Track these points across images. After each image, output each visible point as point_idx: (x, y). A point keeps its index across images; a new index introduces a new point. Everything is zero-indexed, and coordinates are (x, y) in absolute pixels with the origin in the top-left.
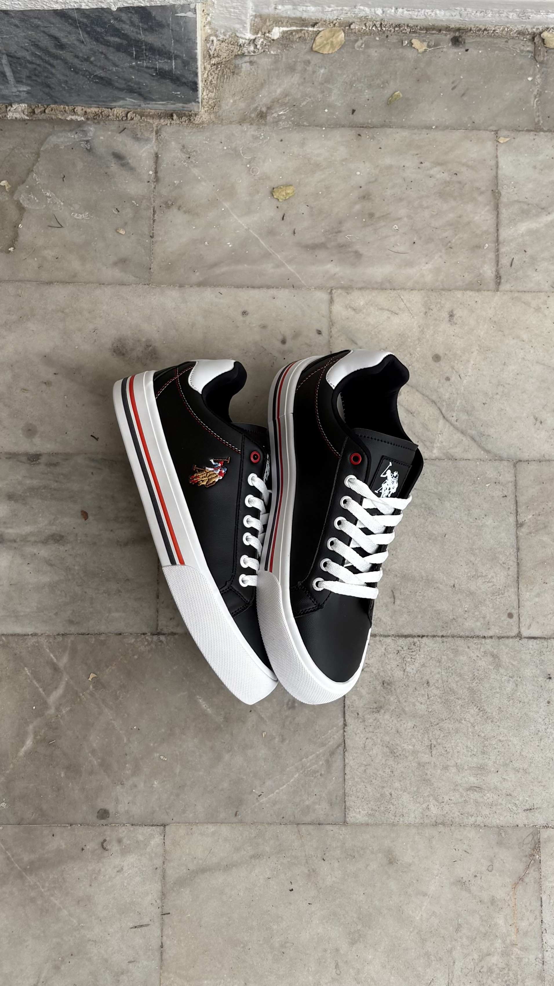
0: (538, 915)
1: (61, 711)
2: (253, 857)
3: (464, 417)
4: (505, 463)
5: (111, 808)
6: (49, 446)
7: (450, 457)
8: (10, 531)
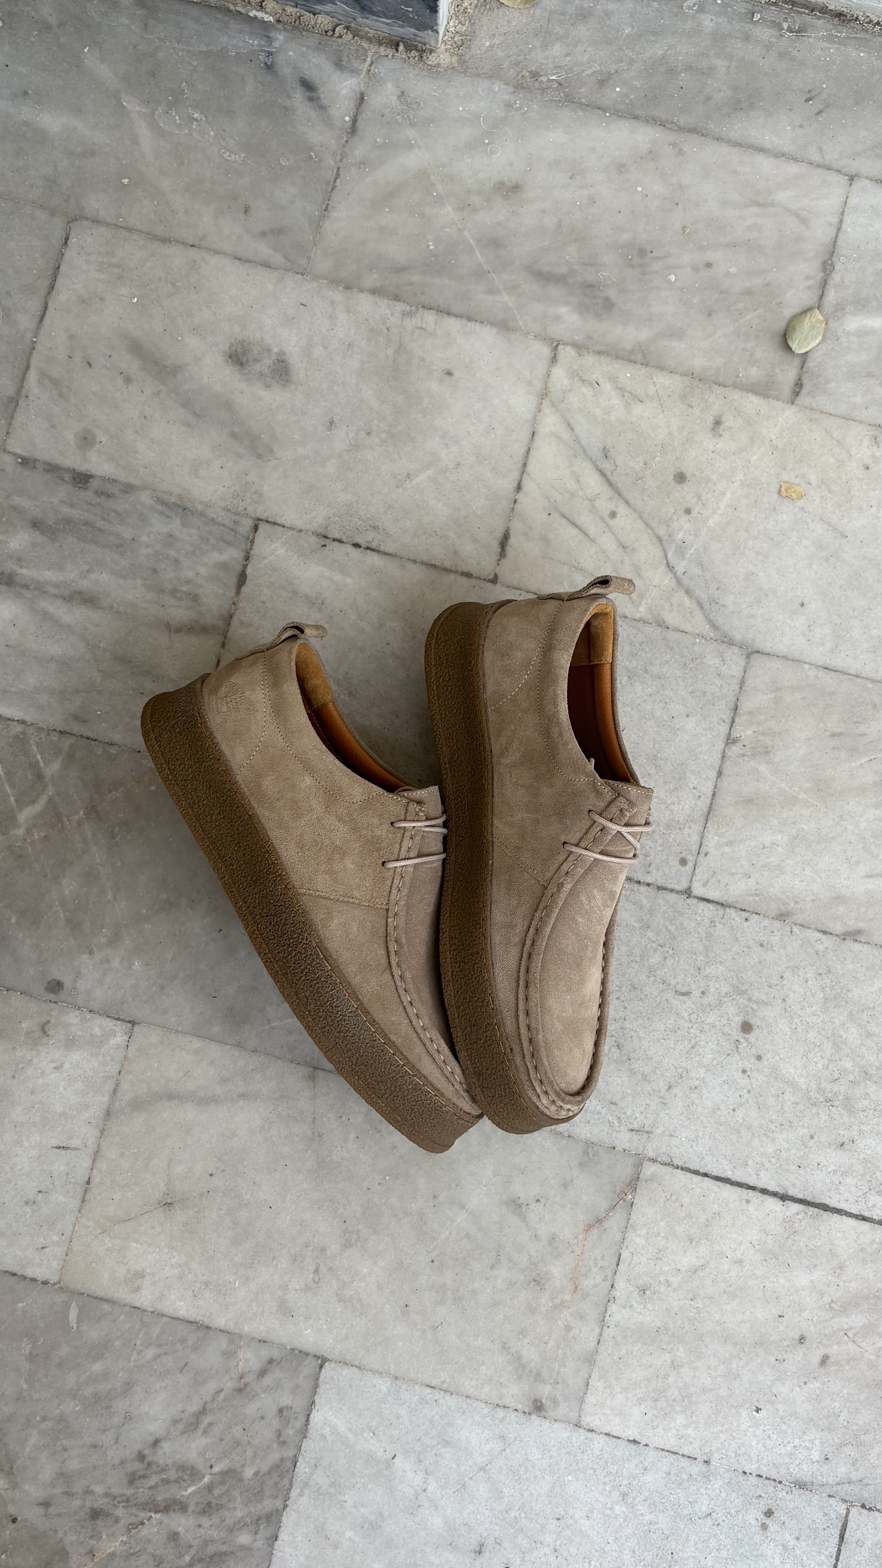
0: (610, 1275)
1: (33, 835)
2: (242, 1096)
3: (695, 570)
4: (736, 650)
5: (67, 982)
6: (106, 468)
7: (661, 622)
8: (24, 571)
